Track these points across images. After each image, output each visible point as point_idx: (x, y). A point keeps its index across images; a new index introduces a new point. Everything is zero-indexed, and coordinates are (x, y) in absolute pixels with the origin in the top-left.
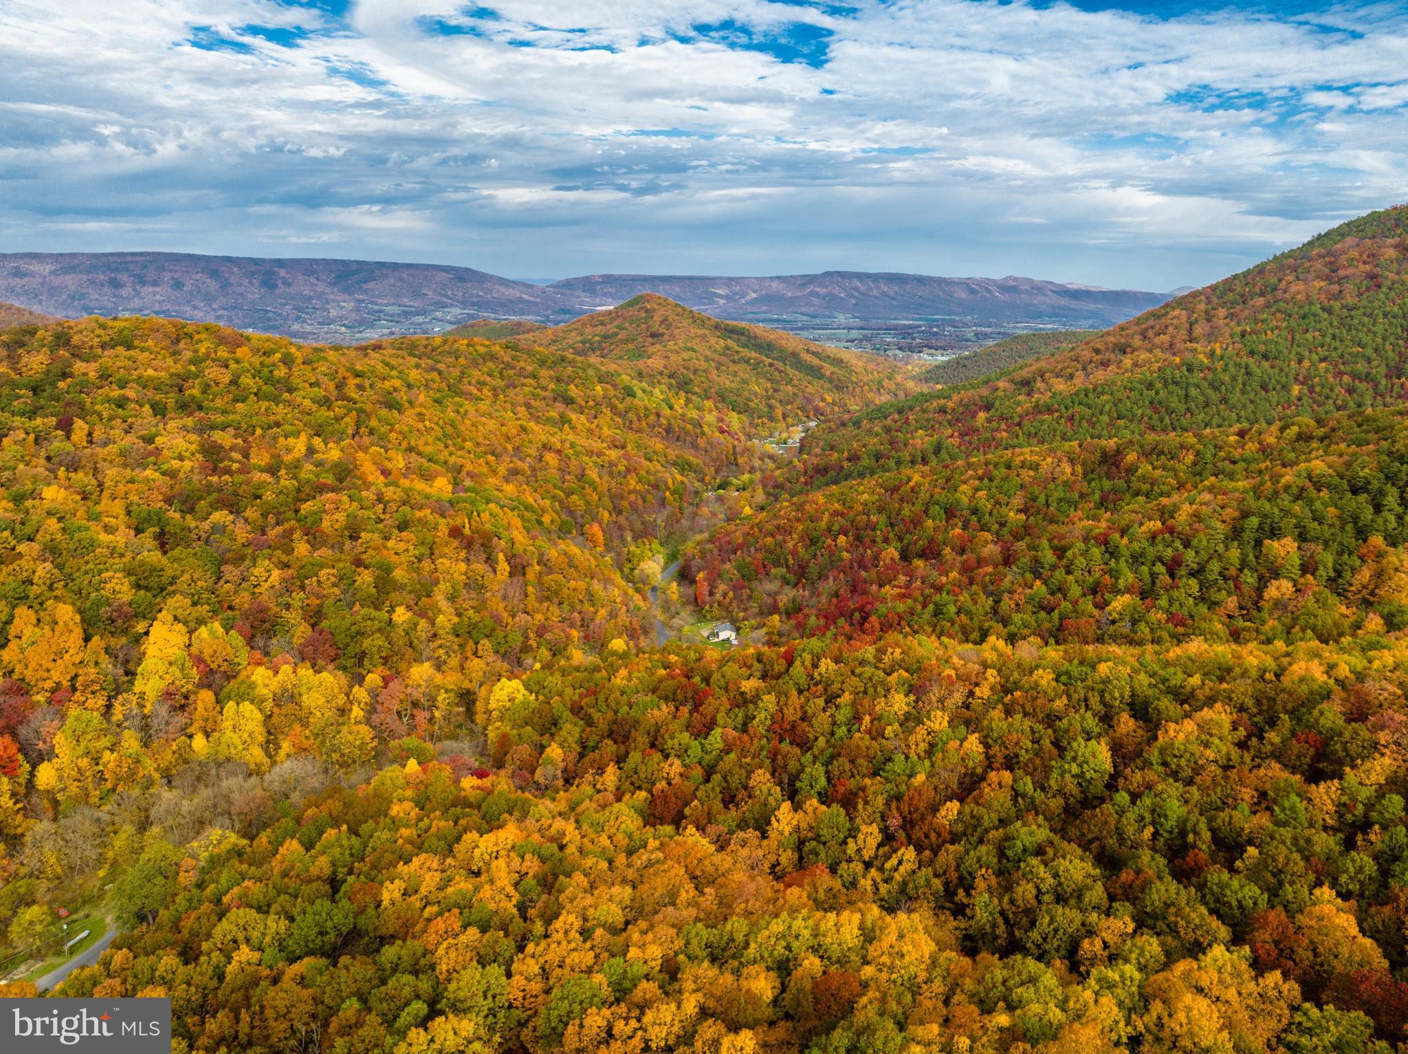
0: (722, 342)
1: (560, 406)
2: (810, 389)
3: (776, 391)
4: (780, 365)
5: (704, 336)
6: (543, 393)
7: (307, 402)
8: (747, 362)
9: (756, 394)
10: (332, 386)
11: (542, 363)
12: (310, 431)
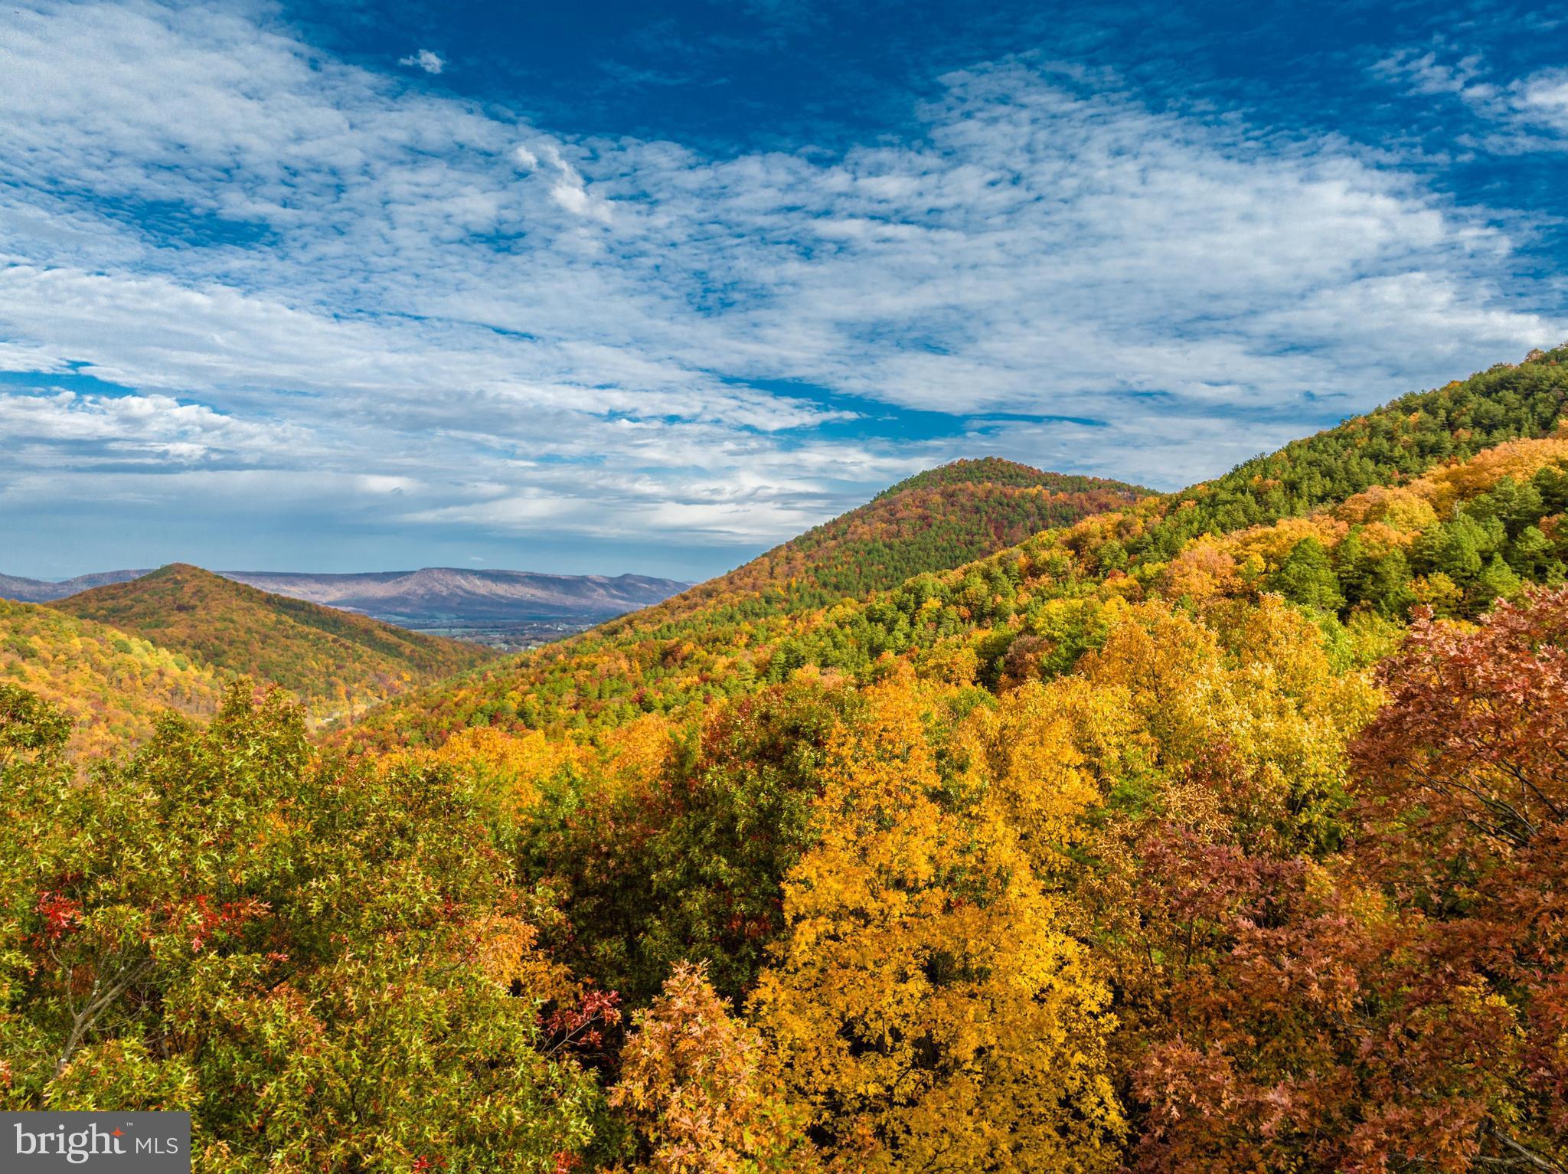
0: (273, 617)
2: (384, 667)
3: (339, 667)
5: (249, 609)
8: (305, 637)
9: (312, 670)
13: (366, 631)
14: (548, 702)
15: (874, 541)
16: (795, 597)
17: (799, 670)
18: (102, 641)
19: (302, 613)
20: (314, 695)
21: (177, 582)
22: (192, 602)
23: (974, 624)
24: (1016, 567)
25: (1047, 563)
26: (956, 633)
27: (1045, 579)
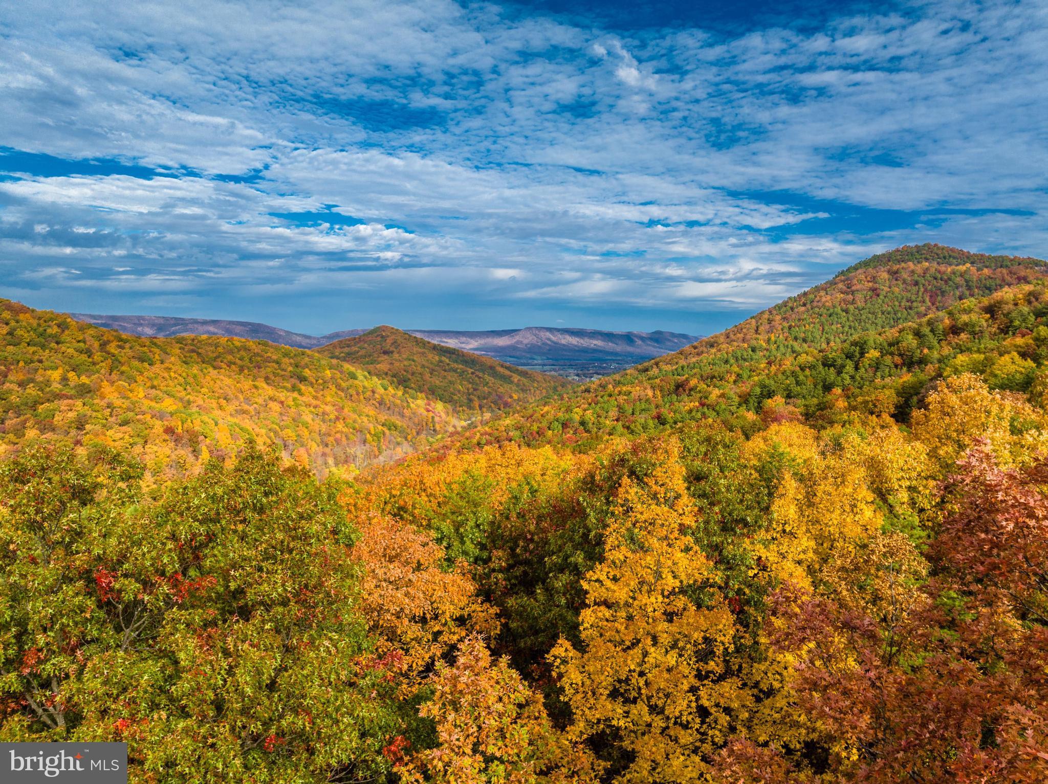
0: (437, 358)
1: (293, 381)
2: (501, 390)
3: (475, 390)
4: (481, 375)
5: (423, 353)
6: (283, 373)
7: (71, 351)
8: (455, 371)
9: (459, 391)
10: (96, 345)
11: (286, 355)
12: (67, 367)
13: (491, 368)
14: (599, 416)
15: (834, 307)
16: (773, 347)
17: (770, 400)
18: (341, 372)
19: (454, 356)
20: (460, 406)
21: (382, 337)
22: (391, 349)
23: (905, 369)
24: (941, 327)
25: (966, 324)
26: (890, 376)
27: (963, 336)
